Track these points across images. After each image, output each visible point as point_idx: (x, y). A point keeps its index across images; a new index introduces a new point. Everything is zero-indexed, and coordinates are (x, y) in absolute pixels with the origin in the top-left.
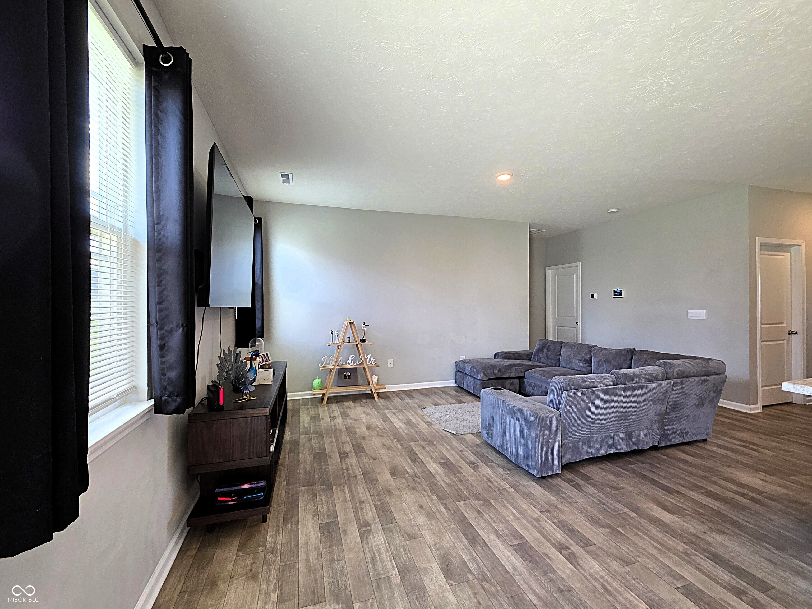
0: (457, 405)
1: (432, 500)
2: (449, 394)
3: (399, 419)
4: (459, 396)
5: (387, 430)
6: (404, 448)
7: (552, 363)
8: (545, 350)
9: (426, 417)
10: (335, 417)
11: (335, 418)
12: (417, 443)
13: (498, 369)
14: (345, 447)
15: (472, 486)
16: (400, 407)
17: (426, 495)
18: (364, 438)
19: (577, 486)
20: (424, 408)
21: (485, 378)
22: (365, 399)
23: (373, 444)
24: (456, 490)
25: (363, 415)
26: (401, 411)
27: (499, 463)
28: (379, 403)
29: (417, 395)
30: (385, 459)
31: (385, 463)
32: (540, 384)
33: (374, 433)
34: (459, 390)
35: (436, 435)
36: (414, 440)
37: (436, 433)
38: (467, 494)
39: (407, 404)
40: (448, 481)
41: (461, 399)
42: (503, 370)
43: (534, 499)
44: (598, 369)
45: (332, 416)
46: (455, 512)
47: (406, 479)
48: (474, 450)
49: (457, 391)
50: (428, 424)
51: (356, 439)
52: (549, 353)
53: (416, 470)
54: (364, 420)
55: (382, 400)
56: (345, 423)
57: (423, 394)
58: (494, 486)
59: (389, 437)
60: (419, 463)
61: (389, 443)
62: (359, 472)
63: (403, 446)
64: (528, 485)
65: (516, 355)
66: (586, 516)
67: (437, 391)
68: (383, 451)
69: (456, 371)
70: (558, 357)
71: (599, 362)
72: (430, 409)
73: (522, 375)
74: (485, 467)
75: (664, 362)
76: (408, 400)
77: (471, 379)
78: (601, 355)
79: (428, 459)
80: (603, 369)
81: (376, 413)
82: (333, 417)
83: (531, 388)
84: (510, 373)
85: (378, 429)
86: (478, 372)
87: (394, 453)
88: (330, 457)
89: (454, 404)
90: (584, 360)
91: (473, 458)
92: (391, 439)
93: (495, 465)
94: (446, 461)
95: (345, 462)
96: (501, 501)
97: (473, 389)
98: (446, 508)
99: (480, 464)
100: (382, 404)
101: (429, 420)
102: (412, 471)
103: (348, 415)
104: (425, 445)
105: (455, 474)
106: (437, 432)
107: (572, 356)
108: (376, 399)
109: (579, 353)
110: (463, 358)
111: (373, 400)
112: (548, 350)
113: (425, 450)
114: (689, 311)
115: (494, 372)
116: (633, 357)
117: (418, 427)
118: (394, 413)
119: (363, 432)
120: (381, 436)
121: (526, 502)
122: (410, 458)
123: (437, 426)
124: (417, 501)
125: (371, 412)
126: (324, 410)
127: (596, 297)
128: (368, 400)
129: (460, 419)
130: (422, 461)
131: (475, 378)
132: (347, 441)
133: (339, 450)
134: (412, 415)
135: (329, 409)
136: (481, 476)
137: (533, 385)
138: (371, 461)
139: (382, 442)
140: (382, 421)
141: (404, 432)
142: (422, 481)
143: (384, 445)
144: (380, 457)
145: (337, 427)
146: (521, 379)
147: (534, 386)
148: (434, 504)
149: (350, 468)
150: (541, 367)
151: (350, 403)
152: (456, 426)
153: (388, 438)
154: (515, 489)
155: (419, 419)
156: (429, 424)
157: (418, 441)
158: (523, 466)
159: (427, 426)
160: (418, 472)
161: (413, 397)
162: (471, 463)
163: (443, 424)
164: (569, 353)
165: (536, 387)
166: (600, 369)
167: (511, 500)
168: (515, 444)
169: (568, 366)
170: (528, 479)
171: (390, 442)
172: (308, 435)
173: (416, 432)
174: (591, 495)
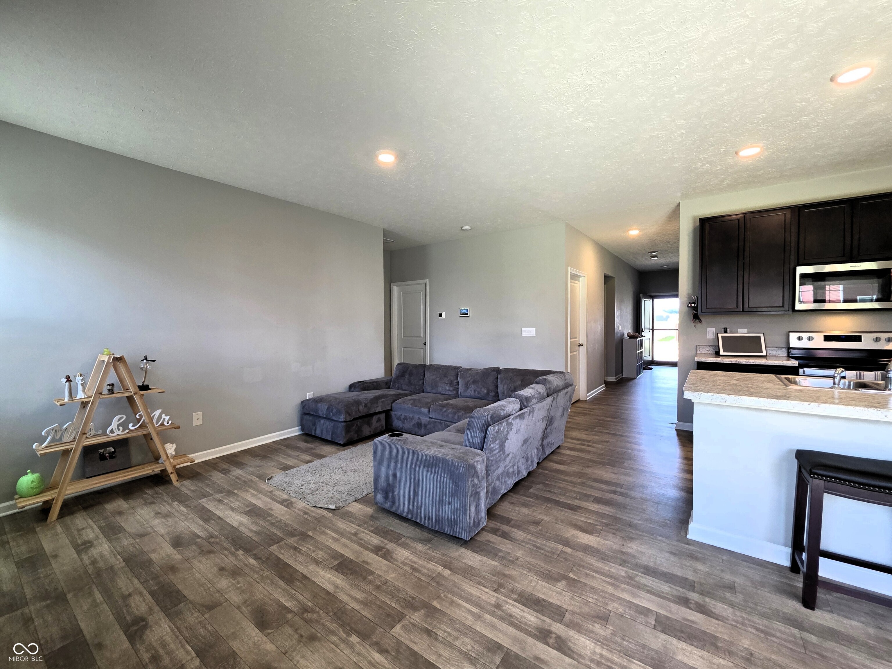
0: (317, 462)
1: (352, 647)
2: (297, 449)
3: (233, 509)
4: (312, 448)
5: (217, 537)
6: (263, 562)
7: (416, 389)
8: (407, 376)
9: (277, 493)
10: (90, 542)
11: (88, 545)
12: (283, 543)
13: (363, 405)
14: (133, 605)
15: (398, 590)
16: (226, 487)
17: (338, 641)
18: (173, 569)
19: (505, 535)
20: (269, 479)
21: (349, 419)
22: (151, 487)
23: (198, 575)
24: (380, 607)
25: (157, 521)
26: (230, 493)
27: (412, 536)
28: (183, 489)
29: (247, 459)
30: (235, 598)
31: (238, 608)
32: (411, 415)
33: (191, 552)
34: (310, 439)
35: (306, 519)
36: (274, 540)
37: (306, 516)
38: (397, 607)
39: (237, 478)
40: (359, 596)
41: (318, 451)
42: (369, 405)
43: (477, 575)
44: (466, 391)
45: (79, 542)
46: (398, 651)
47: (291, 626)
48: (372, 526)
49: (306, 442)
50: (285, 503)
51: (156, 577)
52: (412, 378)
53: (301, 597)
54: (162, 530)
55: (187, 483)
56: (119, 549)
57: (258, 456)
58: (424, 574)
59: (226, 549)
60: (301, 582)
61: (230, 561)
62: (187, 652)
63: (260, 559)
64: (460, 556)
65: (375, 384)
66: (537, 573)
67: (278, 447)
68: (224, 583)
69: (303, 414)
70: (421, 381)
71: (467, 383)
72: (279, 477)
73: (388, 408)
74: (399, 548)
75: (544, 379)
76: (237, 472)
77: (327, 423)
78: (468, 376)
79: (312, 567)
80: (471, 390)
81: (183, 508)
82: (85, 543)
83: (401, 422)
84: (377, 407)
85: (199, 540)
86: (339, 412)
87: (248, 579)
88: (100, 646)
89: (311, 461)
90: (451, 383)
91: (375, 540)
92: (231, 553)
93: (408, 541)
94: (340, 560)
95: (143, 642)
96: (445, 596)
97: (332, 435)
98: (383, 651)
99: (391, 546)
100: (190, 490)
101: (285, 496)
102: (295, 602)
103: (121, 529)
104: (297, 543)
105: (365, 579)
106: (305, 513)
107: (438, 379)
108: (175, 483)
109: (445, 376)
110: (309, 395)
111: (170, 486)
112: (411, 375)
113: (299, 552)
114: (523, 329)
115: (359, 410)
116: (499, 376)
117: (272, 515)
118: (220, 501)
119: (168, 556)
120: (210, 552)
121: (471, 583)
122: (281, 577)
123: (301, 505)
124: (329, 663)
125: (173, 511)
126: (57, 534)
127: (444, 316)
128: (157, 489)
129: (331, 484)
130: (304, 575)
131: (335, 421)
132: (137, 589)
133: (119, 617)
134: (253, 495)
135: (67, 529)
136: (401, 565)
137: (402, 417)
138: (207, 616)
139: (215, 565)
140: (201, 522)
141: (252, 531)
142: (320, 616)
143: (222, 569)
144: (222, 599)
145: (101, 564)
146: (388, 413)
147: (404, 419)
148: (359, 654)
149: (162, 652)
150: (406, 395)
151: (120, 504)
152: (330, 495)
153: (226, 552)
154: (450, 570)
155: (268, 500)
156: (287, 503)
157: (282, 539)
158: (447, 530)
159: (286, 509)
160: (306, 601)
161: (243, 464)
162: (377, 550)
163: (309, 498)
164: (433, 377)
165: (407, 419)
166: (469, 390)
167: (456, 589)
168: (432, 505)
169: (433, 391)
170: (455, 547)
171: (232, 559)
172: (19, 612)
173: (272, 524)
174: (523, 542)
